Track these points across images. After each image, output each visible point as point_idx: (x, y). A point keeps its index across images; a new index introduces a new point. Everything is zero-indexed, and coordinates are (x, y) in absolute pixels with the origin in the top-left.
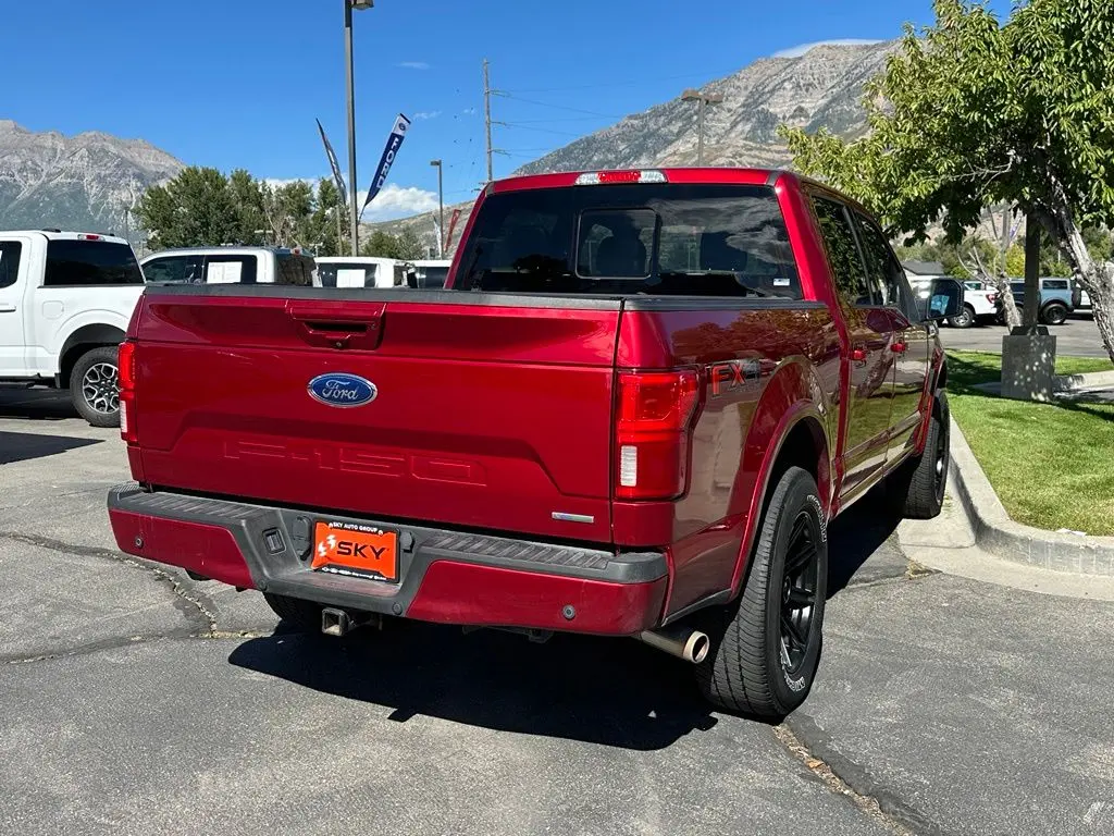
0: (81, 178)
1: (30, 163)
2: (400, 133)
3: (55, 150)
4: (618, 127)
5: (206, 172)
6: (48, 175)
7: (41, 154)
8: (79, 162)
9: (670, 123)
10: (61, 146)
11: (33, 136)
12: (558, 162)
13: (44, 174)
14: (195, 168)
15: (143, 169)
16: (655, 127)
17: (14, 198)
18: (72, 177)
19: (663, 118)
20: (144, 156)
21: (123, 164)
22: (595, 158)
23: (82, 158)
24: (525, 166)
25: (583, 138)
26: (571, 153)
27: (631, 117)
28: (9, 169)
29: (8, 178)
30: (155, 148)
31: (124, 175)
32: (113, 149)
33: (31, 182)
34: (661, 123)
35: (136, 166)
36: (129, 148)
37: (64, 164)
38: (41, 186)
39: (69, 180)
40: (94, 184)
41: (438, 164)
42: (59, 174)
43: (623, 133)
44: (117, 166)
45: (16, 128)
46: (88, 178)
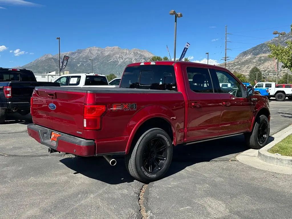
0: (132, 59)
1: (121, 56)
2: (187, 47)
3: (126, 53)
4: (271, 40)
5: (158, 57)
6: (125, 59)
7: (123, 54)
8: (131, 56)
9: (288, 39)
10: (128, 52)
11: (122, 50)
12: (253, 51)
13: (124, 59)
14: (155, 57)
15: (145, 57)
16: (283, 40)
17: (117, 64)
18: (130, 59)
19: (286, 37)
20: (146, 54)
21: (141, 56)
22: (264, 49)
23: (132, 55)
24: (243, 52)
25: (261, 44)
26: (257, 48)
27: (275, 38)
28: (117, 57)
29: (116, 60)
30: (148, 52)
31: (141, 59)
32: (139, 52)
33: (121, 60)
34: (285, 39)
35: (144, 56)
36: (143, 52)
37: (128, 56)
38: (123, 62)
39: (129, 60)
40: (134, 61)
41: (208, 53)
42: (127, 59)
43: (273, 42)
44: (140, 56)
45: (118, 48)
46: (133, 59)
